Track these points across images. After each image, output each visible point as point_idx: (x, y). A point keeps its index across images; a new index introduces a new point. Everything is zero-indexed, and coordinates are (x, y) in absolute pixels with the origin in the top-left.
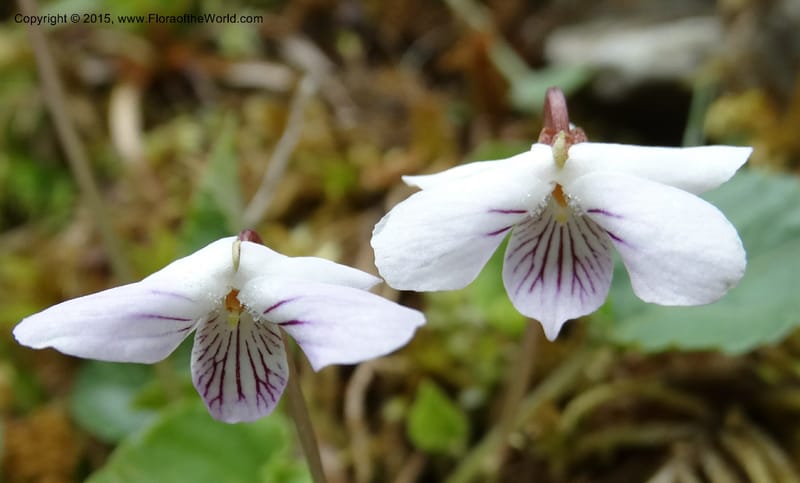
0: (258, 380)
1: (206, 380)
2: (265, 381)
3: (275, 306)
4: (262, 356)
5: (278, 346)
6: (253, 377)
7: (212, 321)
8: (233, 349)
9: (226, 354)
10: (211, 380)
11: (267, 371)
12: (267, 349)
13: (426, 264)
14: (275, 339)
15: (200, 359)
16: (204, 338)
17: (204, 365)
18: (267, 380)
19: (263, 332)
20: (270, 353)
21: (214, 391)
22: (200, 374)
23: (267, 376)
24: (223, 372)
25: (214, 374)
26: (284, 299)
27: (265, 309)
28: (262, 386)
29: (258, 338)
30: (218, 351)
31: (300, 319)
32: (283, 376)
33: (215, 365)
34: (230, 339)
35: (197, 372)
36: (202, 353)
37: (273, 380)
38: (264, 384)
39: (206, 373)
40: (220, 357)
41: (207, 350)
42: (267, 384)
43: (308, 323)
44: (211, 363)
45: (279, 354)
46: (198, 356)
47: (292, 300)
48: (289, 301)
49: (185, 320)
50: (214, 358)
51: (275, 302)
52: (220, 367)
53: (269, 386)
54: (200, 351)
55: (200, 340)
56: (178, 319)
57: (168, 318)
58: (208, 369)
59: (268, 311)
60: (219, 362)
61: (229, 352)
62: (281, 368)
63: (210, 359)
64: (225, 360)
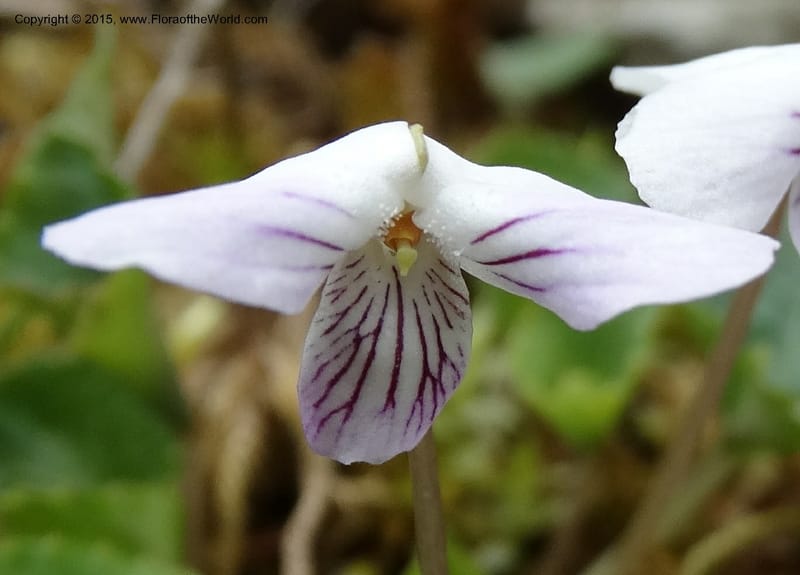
0: (426, 372)
1: (332, 371)
2: (436, 377)
3: (501, 229)
4: (438, 329)
5: (462, 314)
6: (420, 365)
7: (353, 265)
8: (391, 319)
9: (381, 321)
10: (344, 371)
11: (443, 356)
12: (447, 318)
13: (712, 186)
15: (328, 332)
16: (337, 293)
17: (335, 343)
18: (440, 373)
19: (439, 287)
20: (450, 326)
21: (343, 392)
22: (324, 359)
23: (440, 367)
24: (372, 354)
25: (352, 359)
26: (520, 216)
27: (475, 236)
28: (429, 384)
29: (432, 298)
30: (365, 317)
31: (555, 246)
33: (358, 341)
34: (387, 298)
35: (317, 357)
36: (333, 321)
37: (447, 375)
38: (433, 379)
39: (337, 357)
40: (368, 328)
41: (343, 315)
42: (437, 382)
43: (573, 250)
44: (352, 336)
45: (463, 330)
46: (326, 326)
47: (536, 216)
48: (528, 218)
50: (357, 328)
51: (500, 222)
52: (366, 345)
53: (438, 387)
54: (331, 317)
55: (332, 297)
56: (327, 245)
57: (313, 241)
58: (342, 351)
59: (482, 238)
60: (367, 336)
61: (384, 319)
62: (462, 355)
63: (350, 330)
64: (377, 331)
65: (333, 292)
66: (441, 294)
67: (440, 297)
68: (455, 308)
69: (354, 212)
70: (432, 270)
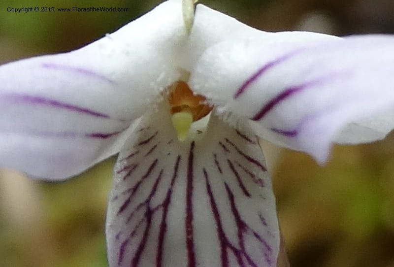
0: (224, 243)
1: (132, 250)
2: (238, 247)
4: (231, 197)
5: (260, 182)
6: (215, 235)
7: (146, 142)
8: (180, 190)
9: (170, 193)
10: (142, 248)
11: (241, 226)
12: (242, 186)
14: (255, 170)
15: (122, 209)
16: (130, 170)
17: (129, 219)
18: (241, 244)
19: (233, 156)
20: (247, 194)
22: (123, 238)
23: (240, 236)
24: (164, 227)
25: (146, 234)
28: (232, 257)
29: (225, 166)
30: (155, 189)
32: (270, 242)
33: (149, 214)
34: (176, 169)
35: (117, 237)
36: (127, 196)
37: (252, 246)
38: (237, 253)
39: (133, 234)
40: (159, 199)
41: (135, 190)
42: (240, 253)
44: (143, 210)
45: (263, 197)
46: (120, 203)
49: (98, 115)
50: (148, 201)
52: (157, 218)
53: (244, 258)
54: (124, 193)
55: (124, 173)
56: (86, 111)
57: (69, 107)
58: (137, 227)
59: (241, 91)
60: (157, 208)
61: (174, 189)
62: (265, 224)
63: (141, 205)
64: (167, 203)
65: (125, 168)
66: (236, 162)
67: (235, 165)
68: (253, 176)
69: (113, 78)
70: (227, 140)
